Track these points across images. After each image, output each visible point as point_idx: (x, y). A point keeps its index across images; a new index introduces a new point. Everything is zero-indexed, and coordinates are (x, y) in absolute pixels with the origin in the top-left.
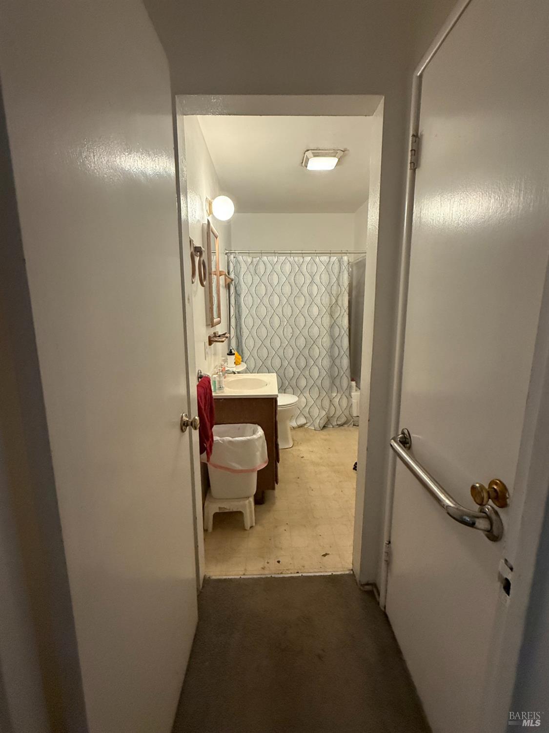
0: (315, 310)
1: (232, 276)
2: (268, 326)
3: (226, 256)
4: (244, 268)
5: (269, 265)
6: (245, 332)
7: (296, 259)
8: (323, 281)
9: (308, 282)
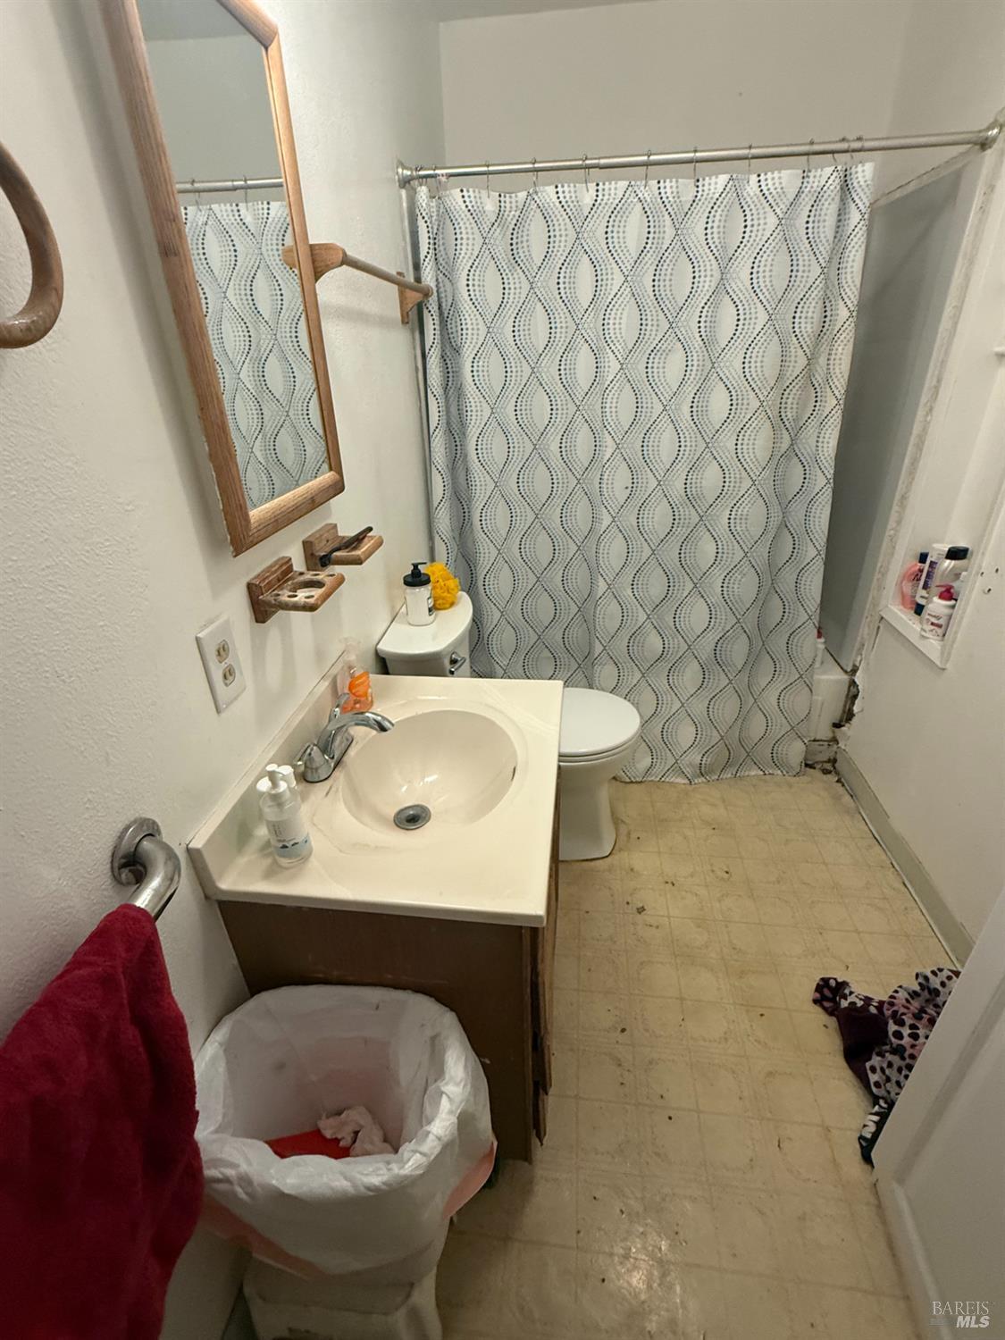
0: (718, 403)
1: (428, 277)
2: (556, 461)
3: (403, 192)
4: (468, 245)
5: (561, 223)
6: (482, 485)
7: (669, 186)
8: (762, 282)
9: (707, 285)
